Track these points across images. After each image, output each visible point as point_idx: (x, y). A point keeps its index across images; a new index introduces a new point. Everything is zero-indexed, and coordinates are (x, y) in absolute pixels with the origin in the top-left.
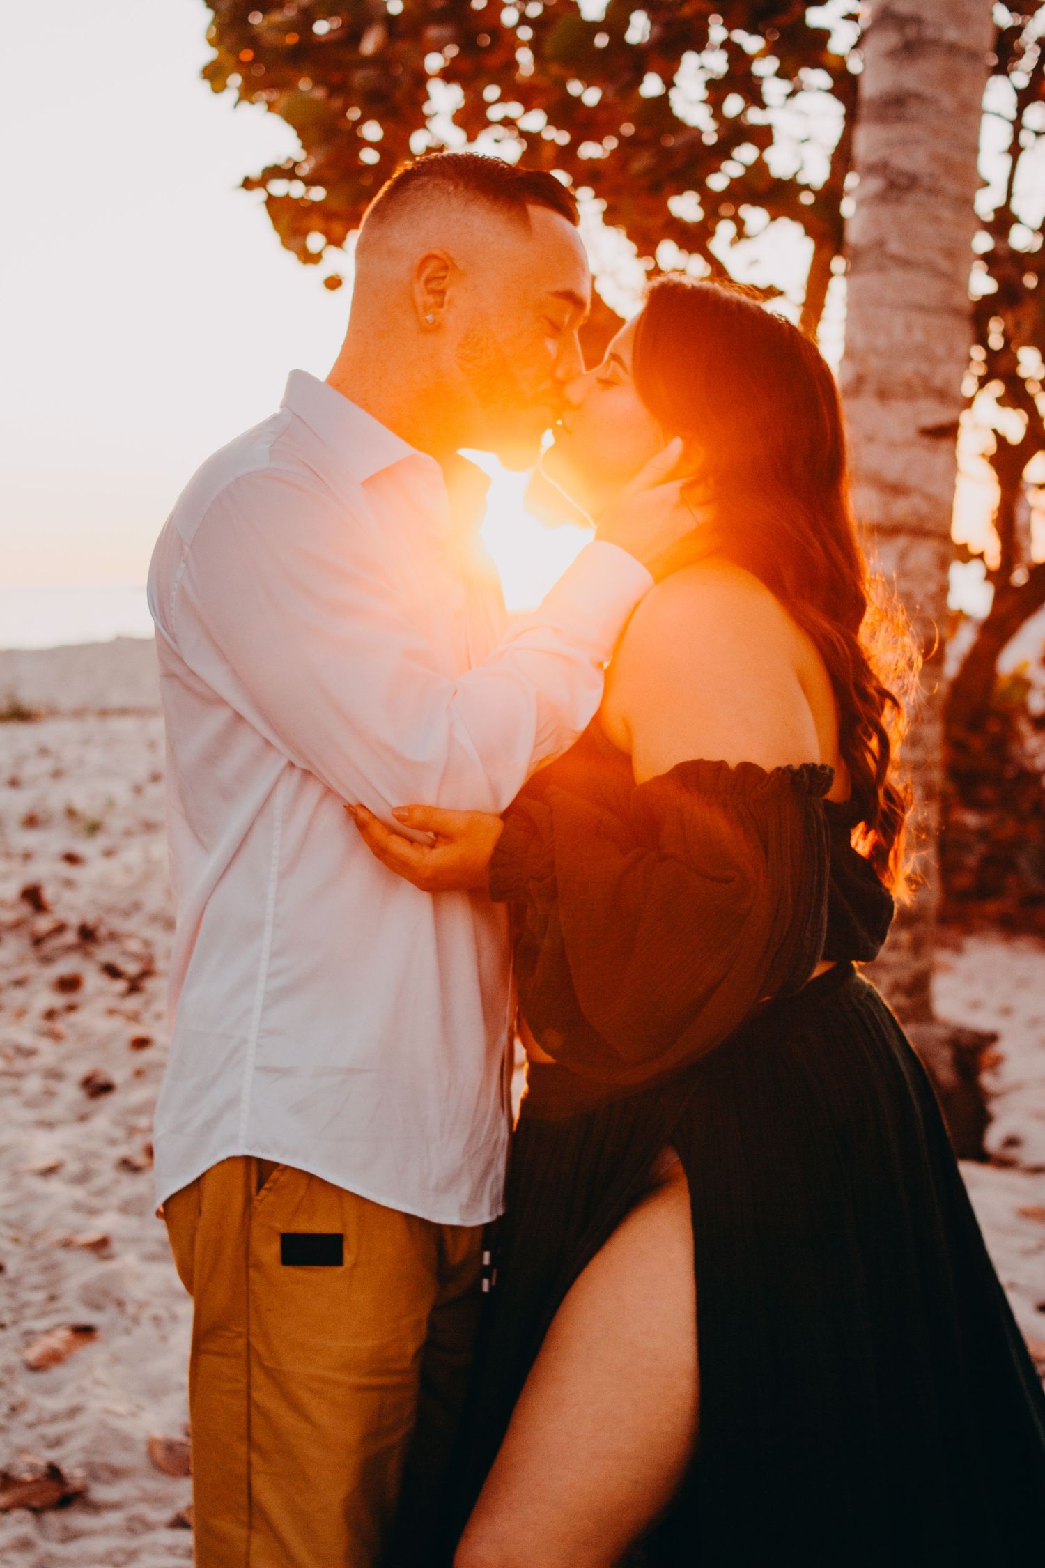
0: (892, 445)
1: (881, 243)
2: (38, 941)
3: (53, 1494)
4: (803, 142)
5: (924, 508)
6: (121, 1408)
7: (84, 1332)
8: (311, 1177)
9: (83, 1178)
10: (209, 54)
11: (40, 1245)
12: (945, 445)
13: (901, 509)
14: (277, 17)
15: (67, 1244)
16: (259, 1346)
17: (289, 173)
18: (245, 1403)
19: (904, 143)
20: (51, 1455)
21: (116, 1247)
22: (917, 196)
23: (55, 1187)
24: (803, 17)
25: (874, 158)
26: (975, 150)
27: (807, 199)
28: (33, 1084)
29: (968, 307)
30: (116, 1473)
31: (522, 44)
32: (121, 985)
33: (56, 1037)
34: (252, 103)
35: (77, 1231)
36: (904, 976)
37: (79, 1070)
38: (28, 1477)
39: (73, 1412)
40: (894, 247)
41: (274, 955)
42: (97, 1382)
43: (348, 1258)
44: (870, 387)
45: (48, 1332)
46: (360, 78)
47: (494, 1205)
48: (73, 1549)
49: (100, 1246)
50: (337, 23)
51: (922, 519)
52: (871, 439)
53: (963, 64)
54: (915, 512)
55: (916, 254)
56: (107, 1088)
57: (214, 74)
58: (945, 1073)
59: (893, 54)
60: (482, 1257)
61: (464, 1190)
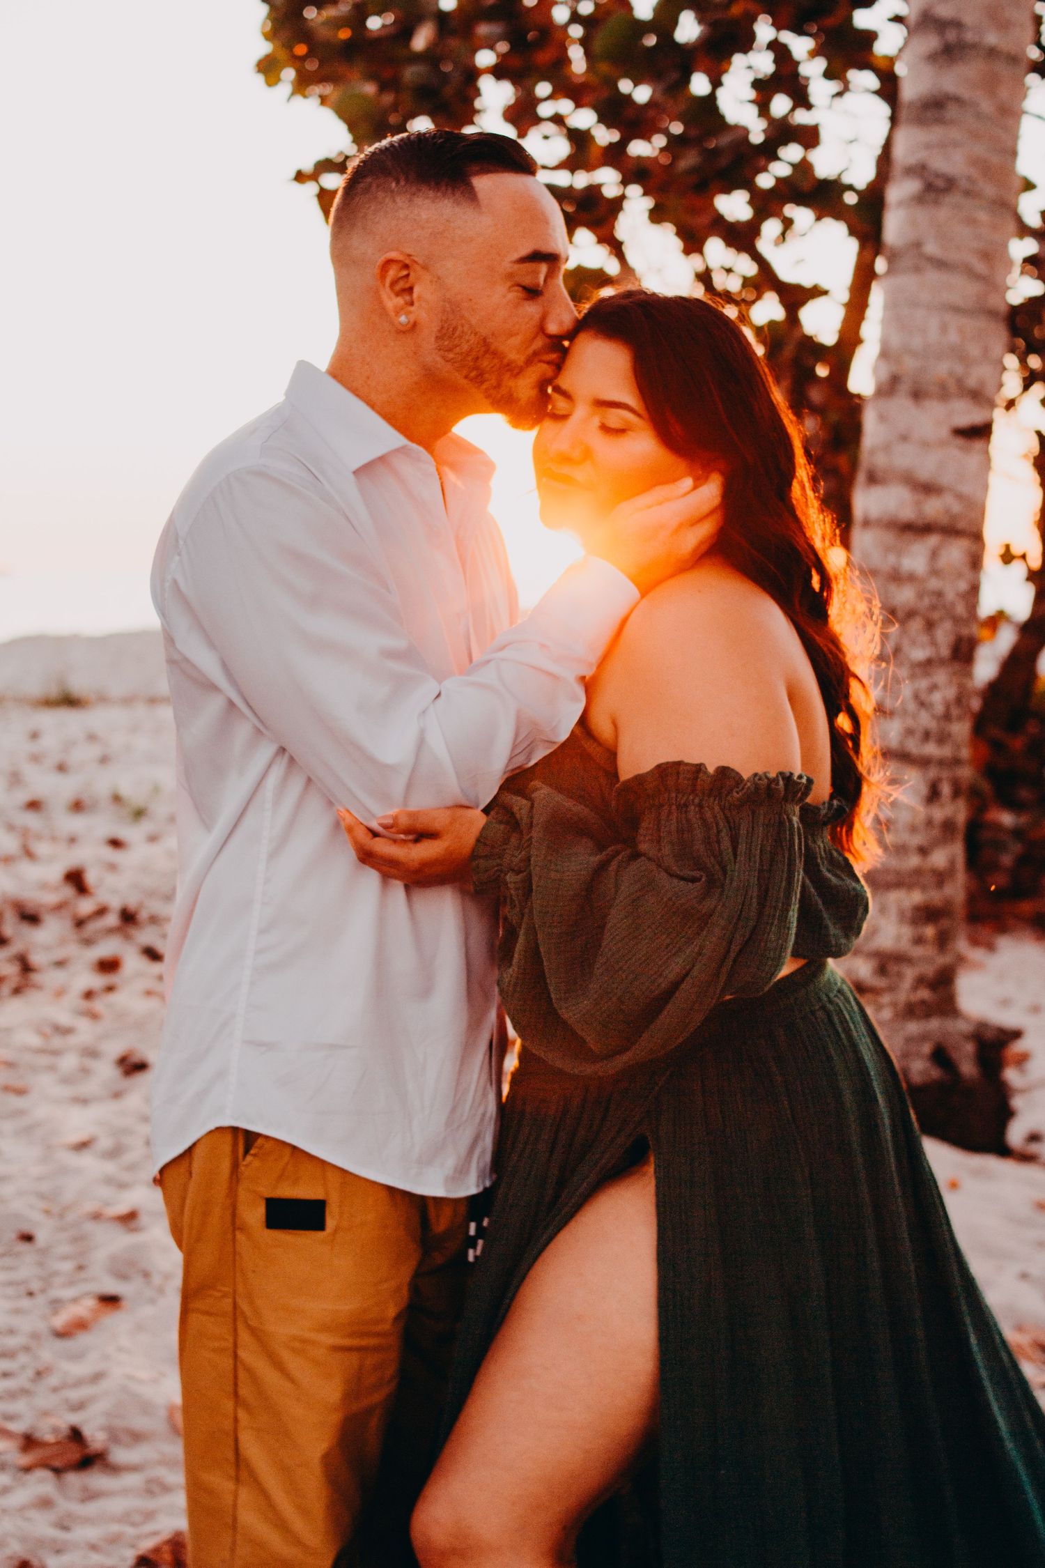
0: (925, 445)
1: (917, 245)
2: (80, 923)
3: (74, 1455)
4: (851, 142)
5: (956, 508)
6: (143, 1374)
7: (111, 1301)
8: (295, 1149)
9: (114, 1153)
10: (264, 48)
11: (71, 1217)
12: (978, 445)
13: (933, 508)
14: (330, 12)
15: (97, 1217)
16: (244, 1306)
17: (338, 166)
18: (231, 1361)
19: (943, 146)
20: (74, 1419)
21: (143, 1219)
22: (953, 199)
23: (87, 1161)
24: (850, 18)
25: (912, 160)
26: (1014, 153)
27: (850, 199)
28: (70, 1062)
29: (1003, 309)
30: (137, 1437)
31: (573, 41)
32: (159, 968)
33: (94, 1016)
34: (305, 97)
35: (107, 1204)
36: (929, 970)
37: (115, 1048)
38: (49, 1438)
39: (97, 1377)
40: (931, 248)
41: (262, 932)
42: (120, 1349)
43: (330, 1223)
44: (904, 387)
45: (75, 1300)
46: (411, 73)
47: (481, 1176)
48: (92, 1508)
49: (129, 1219)
50: (390, 18)
51: (954, 518)
52: (904, 438)
53: (1002, 68)
54: (947, 511)
55: (952, 256)
56: (141, 1067)
57: (268, 68)
58: (968, 1068)
59: (933, 58)
60: (468, 1228)
61: (450, 1161)
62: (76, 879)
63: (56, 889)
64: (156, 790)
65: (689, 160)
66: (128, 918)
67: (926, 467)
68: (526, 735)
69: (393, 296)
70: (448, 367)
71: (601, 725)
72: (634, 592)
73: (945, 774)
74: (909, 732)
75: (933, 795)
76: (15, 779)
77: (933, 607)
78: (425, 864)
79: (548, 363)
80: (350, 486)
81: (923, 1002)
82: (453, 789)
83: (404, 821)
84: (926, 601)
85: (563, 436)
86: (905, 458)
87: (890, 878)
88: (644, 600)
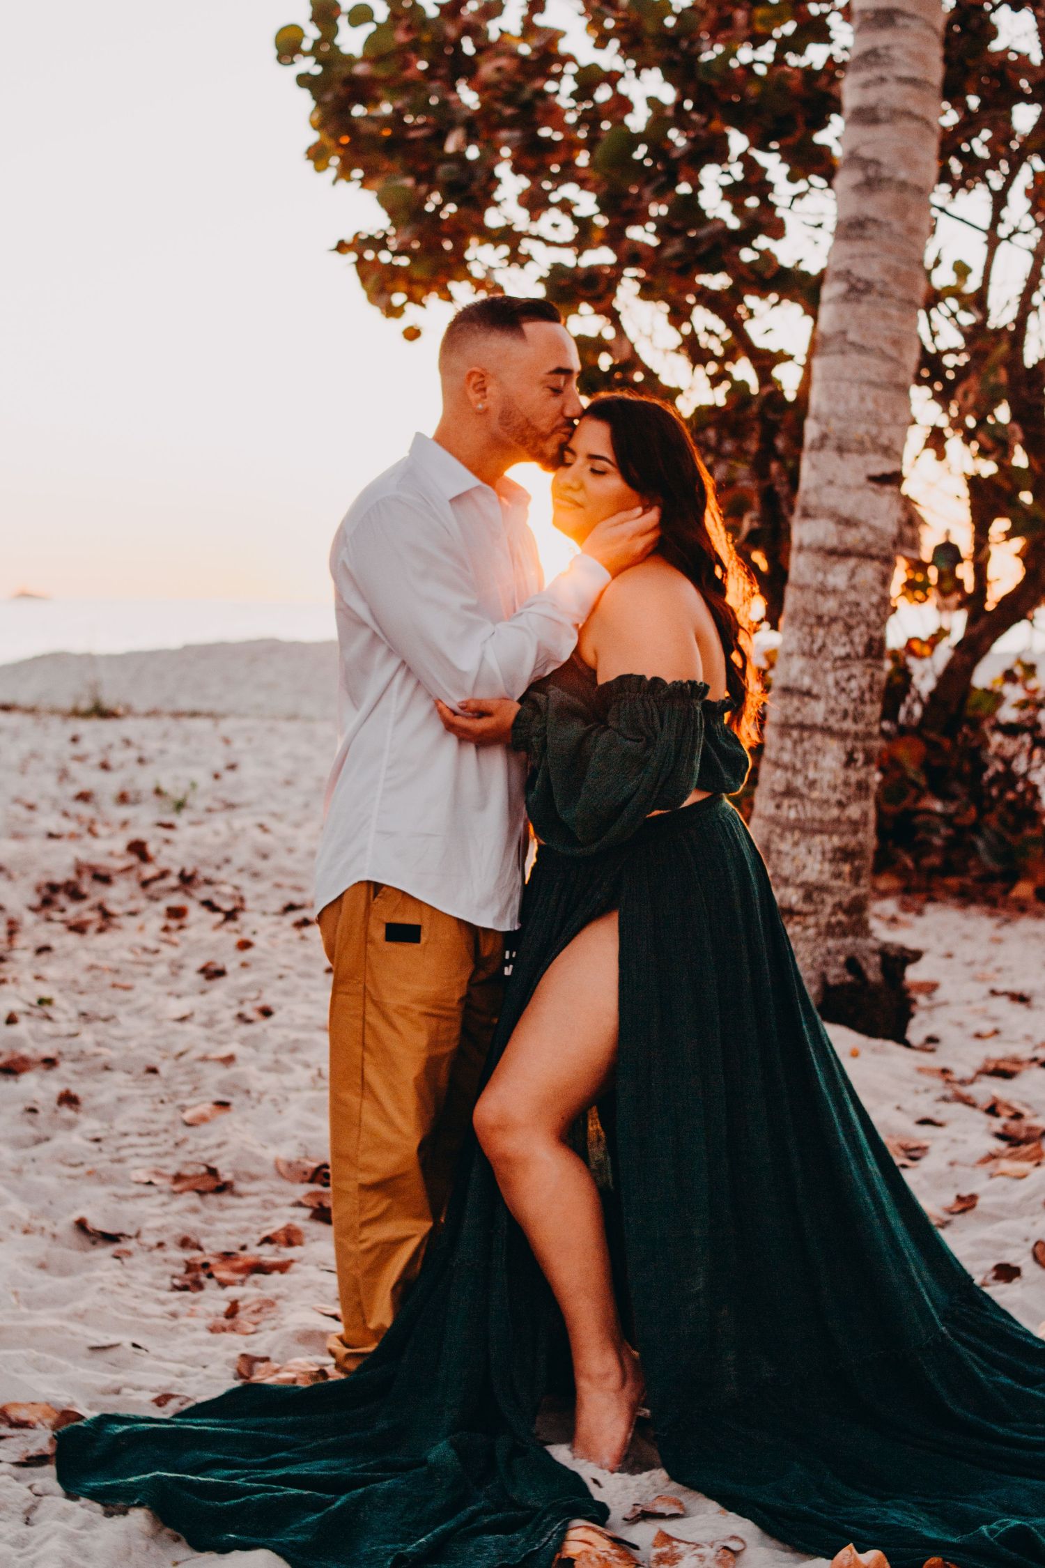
0: (847, 488)
1: (844, 333)
2: (145, 884)
3: (211, 1183)
5: (870, 537)
6: (254, 1144)
7: (223, 1105)
8: (404, 893)
9: (209, 1024)
10: (313, 137)
12: (889, 489)
13: (852, 537)
14: (374, 111)
15: (204, 1059)
16: (369, 987)
17: (379, 244)
18: (361, 1023)
19: (864, 257)
20: (210, 1163)
21: (239, 1061)
22: (872, 297)
23: (189, 1027)
24: (811, 135)
25: (841, 267)
28: (161, 970)
30: (253, 1178)
31: (580, 142)
32: (219, 917)
33: (173, 943)
34: (348, 180)
35: (210, 1052)
36: (846, 900)
37: (196, 962)
38: (194, 1174)
39: (220, 1145)
40: (852, 336)
41: (389, 768)
43: (423, 939)
44: (831, 443)
45: (196, 1106)
46: (443, 170)
47: (512, 921)
48: (227, 1214)
49: (229, 1060)
50: (423, 119)
51: (868, 546)
52: (831, 483)
53: (909, 197)
54: (863, 539)
55: (870, 343)
56: (221, 973)
57: (317, 155)
58: (873, 975)
59: (857, 188)
60: (504, 954)
61: (496, 909)
62: (138, 848)
63: (121, 857)
64: (194, 785)
65: (675, 247)
66: (187, 880)
67: (847, 506)
68: (544, 655)
69: (473, 392)
70: (506, 435)
71: (589, 656)
72: (608, 576)
73: (859, 745)
74: (832, 712)
75: (850, 761)
76: (64, 775)
77: (851, 615)
78: (484, 732)
79: (565, 433)
80: (448, 508)
81: (839, 923)
82: (501, 689)
83: (473, 705)
84: (847, 609)
85: (567, 475)
86: (832, 498)
87: (816, 826)
88: (614, 581)
